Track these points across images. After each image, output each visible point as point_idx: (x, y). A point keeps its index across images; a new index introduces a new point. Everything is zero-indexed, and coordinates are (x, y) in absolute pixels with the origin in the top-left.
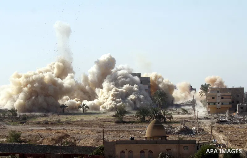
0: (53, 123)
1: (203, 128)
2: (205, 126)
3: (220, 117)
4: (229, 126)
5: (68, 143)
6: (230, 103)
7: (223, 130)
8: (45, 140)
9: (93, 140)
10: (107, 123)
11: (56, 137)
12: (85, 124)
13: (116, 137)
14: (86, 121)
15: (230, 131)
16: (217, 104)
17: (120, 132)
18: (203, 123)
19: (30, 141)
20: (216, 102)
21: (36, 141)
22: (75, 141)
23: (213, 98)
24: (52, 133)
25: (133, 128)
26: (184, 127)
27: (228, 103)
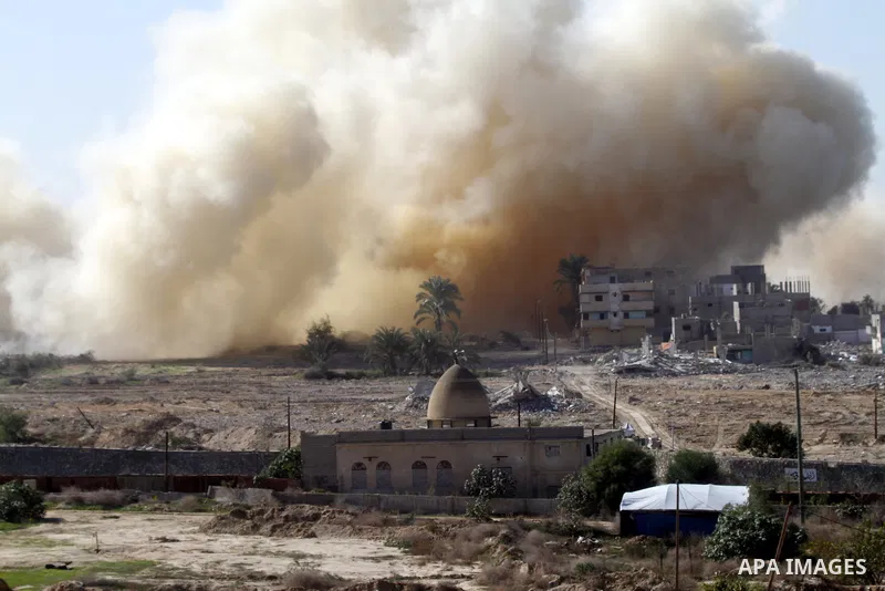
0: (112, 382)
1: (577, 389)
2: (582, 383)
3: (625, 357)
4: (653, 382)
5: (177, 442)
6: (649, 314)
7: (638, 396)
8: (105, 436)
9: (252, 431)
10: (279, 378)
11: (137, 425)
12: (214, 383)
13: (320, 422)
14: (214, 374)
15: (661, 398)
16: (610, 316)
17: (327, 406)
18: (573, 375)
19: (55, 437)
20: (607, 312)
21: (74, 437)
22: (198, 435)
23: (599, 298)
24: (119, 413)
25: (362, 394)
26: (524, 389)
27: (644, 314)
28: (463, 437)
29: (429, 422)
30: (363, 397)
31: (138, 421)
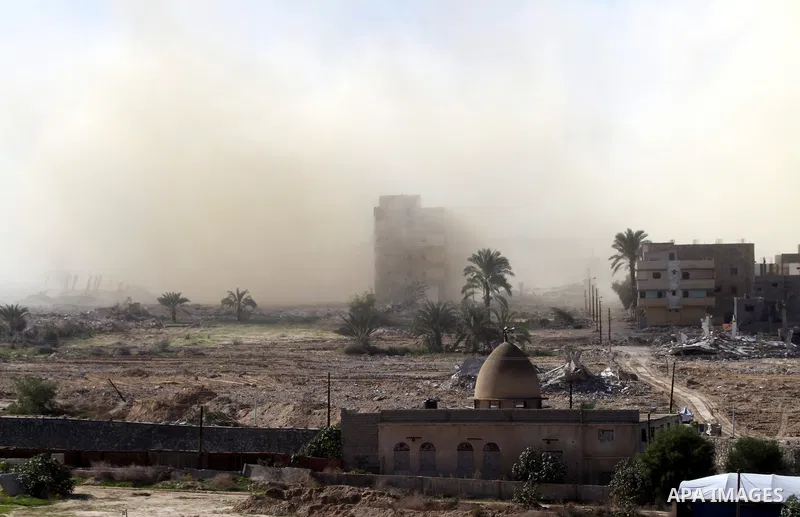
0: (144, 353)
1: (632, 370)
2: (638, 365)
3: (684, 337)
4: (713, 365)
5: (211, 417)
6: (709, 293)
7: (697, 380)
8: (136, 410)
9: (291, 407)
10: (319, 353)
11: (169, 398)
12: (251, 356)
13: (361, 399)
14: (251, 346)
15: (720, 382)
16: (669, 295)
17: (369, 384)
18: (628, 356)
19: (85, 409)
20: (665, 291)
21: (104, 409)
22: (233, 411)
23: (657, 276)
24: (152, 385)
25: (405, 371)
26: (576, 369)
27: (704, 294)
28: (511, 418)
29: (477, 402)
30: (406, 374)
31: (170, 394)
